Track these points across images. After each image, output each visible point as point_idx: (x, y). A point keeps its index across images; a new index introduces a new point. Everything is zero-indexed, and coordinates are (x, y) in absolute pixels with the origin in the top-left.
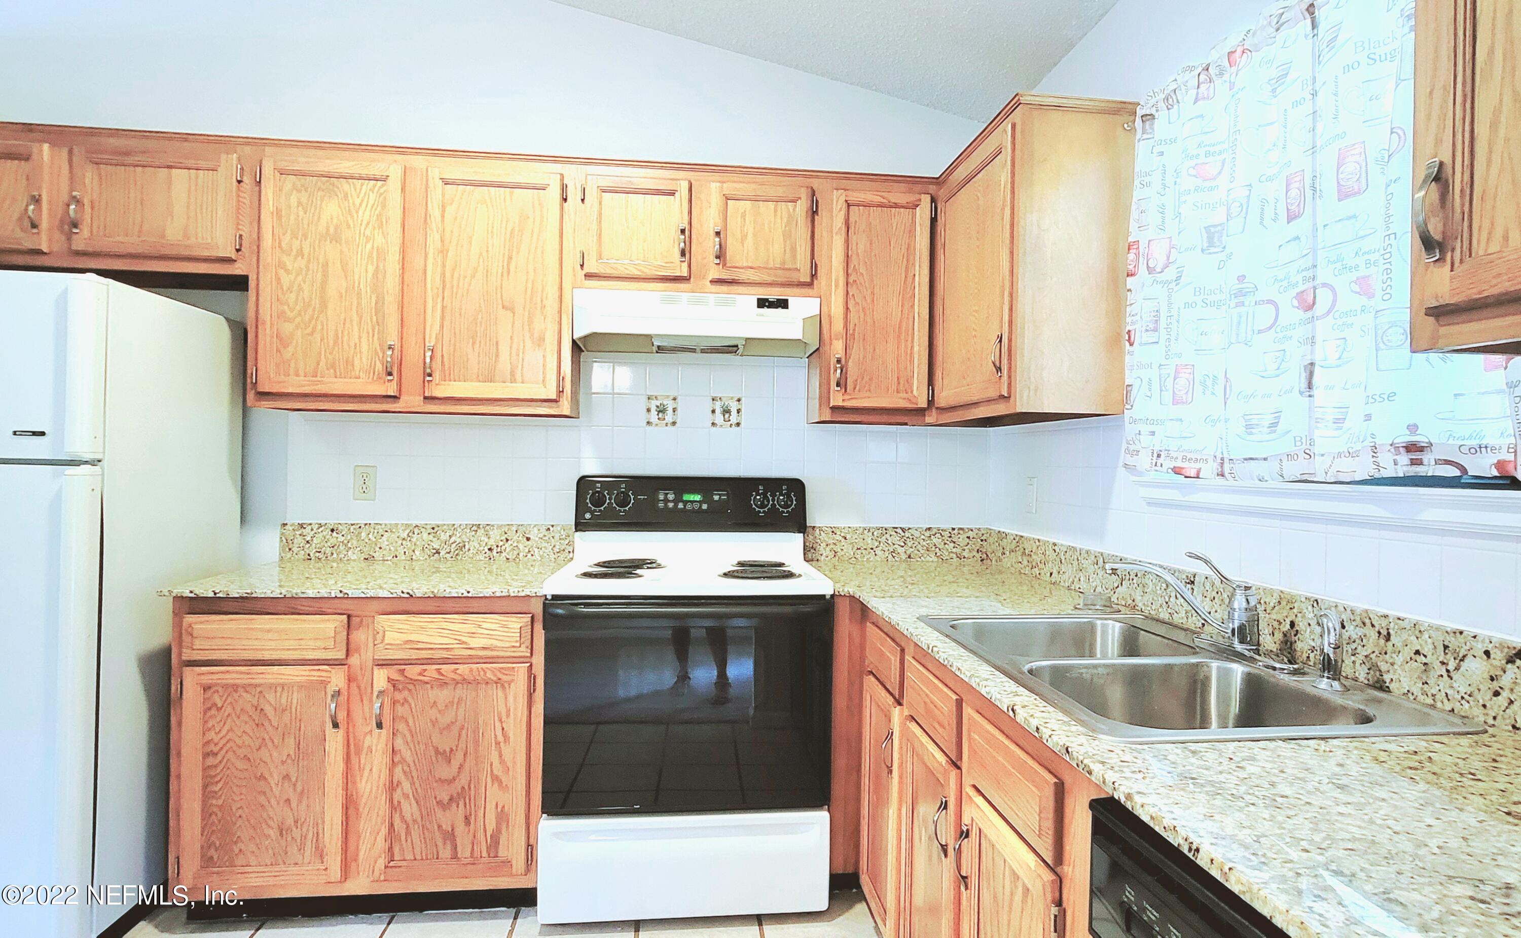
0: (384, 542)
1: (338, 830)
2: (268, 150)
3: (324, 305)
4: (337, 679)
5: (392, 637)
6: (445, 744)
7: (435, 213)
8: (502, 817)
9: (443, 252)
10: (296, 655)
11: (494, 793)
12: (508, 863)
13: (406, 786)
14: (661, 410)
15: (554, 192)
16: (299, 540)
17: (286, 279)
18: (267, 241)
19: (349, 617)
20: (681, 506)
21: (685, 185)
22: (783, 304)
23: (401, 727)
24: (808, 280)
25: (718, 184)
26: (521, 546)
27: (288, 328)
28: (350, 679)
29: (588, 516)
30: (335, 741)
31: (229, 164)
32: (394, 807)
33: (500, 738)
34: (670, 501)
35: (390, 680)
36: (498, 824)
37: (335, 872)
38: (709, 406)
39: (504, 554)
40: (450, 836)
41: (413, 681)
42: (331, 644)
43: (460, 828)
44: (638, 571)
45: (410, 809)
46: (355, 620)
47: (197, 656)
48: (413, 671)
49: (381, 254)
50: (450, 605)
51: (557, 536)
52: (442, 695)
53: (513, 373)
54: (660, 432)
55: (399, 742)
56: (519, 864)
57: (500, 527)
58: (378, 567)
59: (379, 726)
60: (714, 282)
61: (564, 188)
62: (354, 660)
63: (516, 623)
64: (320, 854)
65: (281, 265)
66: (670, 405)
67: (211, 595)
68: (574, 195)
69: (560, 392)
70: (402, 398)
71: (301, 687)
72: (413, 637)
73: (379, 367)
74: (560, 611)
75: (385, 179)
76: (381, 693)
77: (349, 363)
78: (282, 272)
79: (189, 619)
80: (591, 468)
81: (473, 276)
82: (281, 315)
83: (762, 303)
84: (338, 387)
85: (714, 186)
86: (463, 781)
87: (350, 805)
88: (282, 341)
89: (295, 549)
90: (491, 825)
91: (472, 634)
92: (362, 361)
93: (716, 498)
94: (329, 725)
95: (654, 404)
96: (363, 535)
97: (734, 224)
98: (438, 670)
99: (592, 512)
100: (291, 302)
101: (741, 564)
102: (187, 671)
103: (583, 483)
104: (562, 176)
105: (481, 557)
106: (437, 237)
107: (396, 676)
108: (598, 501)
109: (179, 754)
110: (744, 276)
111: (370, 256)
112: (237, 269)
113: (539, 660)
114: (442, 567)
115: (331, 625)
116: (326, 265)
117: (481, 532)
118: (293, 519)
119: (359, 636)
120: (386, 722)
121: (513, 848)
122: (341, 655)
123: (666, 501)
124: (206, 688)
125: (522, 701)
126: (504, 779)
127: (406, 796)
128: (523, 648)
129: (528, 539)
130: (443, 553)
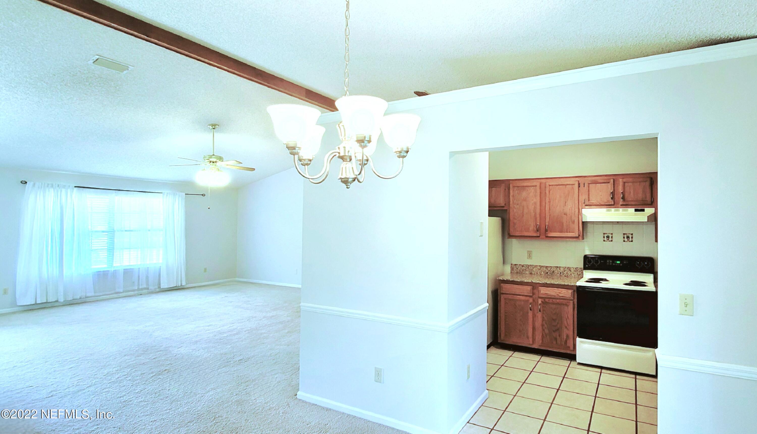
0: (534, 269)
1: (531, 333)
2: (511, 182)
3: (523, 215)
4: (531, 300)
5: (542, 292)
6: (554, 318)
7: (547, 192)
8: (568, 336)
9: (549, 202)
10: (523, 294)
11: (565, 330)
12: (569, 347)
13: (546, 326)
14: (608, 237)
15: (577, 186)
16: (515, 268)
17: (515, 210)
18: (511, 203)
19: (533, 287)
20: (614, 264)
21: (612, 181)
22: (643, 210)
23: (544, 312)
24: (650, 203)
25: (622, 179)
26: (569, 273)
27: (515, 221)
28: (534, 300)
29: (587, 266)
30: (530, 314)
31: (503, 186)
32: (543, 330)
33: (567, 318)
34: (611, 263)
35: (542, 302)
36: (567, 338)
37: (531, 342)
38: (622, 236)
39: (564, 275)
40: (556, 339)
41: (546, 302)
42: (529, 292)
43: (558, 337)
44: (601, 282)
45: (547, 331)
46: (534, 288)
47: (504, 292)
48: (547, 300)
49: (535, 203)
50: (555, 286)
51: (578, 270)
52: (554, 306)
53: (567, 230)
54: (607, 243)
55: (544, 316)
56: (572, 348)
57: (563, 267)
58: (533, 276)
59: (540, 311)
60: (621, 205)
61: (579, 184)
62: (534, 296)
63: (570, 291)
64: (528, 337)
65: (514, 207)
66: (610, 236)
67: (506, 280)
68: (582, 185)
69: (579, 235)
70: (541, 236)
71: (523, 301)
72: (547, 292)
73: (535, 229)
74: (580, 289)
75: (536, 186)
76: (540, 304)
77: (529, 229)
78: (514, 209)
79: (502, 284)
80: (588, 252)
81: (557, 207)
82: (514, 218)
83: (636, 210)
84: (526, 234)
85: (621, 180)
86: (558, 326)
87: (534, 328)
88: (514, 224)
89: (514, 270)
90: (565, 337)
91: (560, 293)
92: (531, 228)
93: (625, 262)
94: (529, 310)
95: (606, 235)
96: (530, 268)
97: (627, 189)
98: (552, 300)
99: (588, 265)
100: (516, 215)
101: (631, 281)
102: (502, 295)
103: (586, 257)
104: (579, 181)
105: (558, 275)
106: (548, 198)
107: (543, 301)
108: (590, 262)
109: (500, 311)
110: (630, 203)
111: (533, 204)
112: (505, 208)
113: (576, 301)
114: (549, 277)
115: (529, 288)
116: (523, 206)
117: (558, 268)
118: (514, 263)
119: (535, 291)
120: (541, 310)
121: (570, 344)
122: (532, 295)
123: (609, 263)
124: (505, 299)
125: (572, 310)
126: (568, 327)
127: (546, 328)
128: (572, 297)
129: (571, 271)
130: (549, 273)
